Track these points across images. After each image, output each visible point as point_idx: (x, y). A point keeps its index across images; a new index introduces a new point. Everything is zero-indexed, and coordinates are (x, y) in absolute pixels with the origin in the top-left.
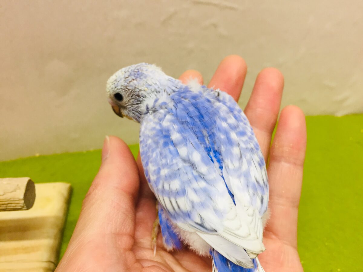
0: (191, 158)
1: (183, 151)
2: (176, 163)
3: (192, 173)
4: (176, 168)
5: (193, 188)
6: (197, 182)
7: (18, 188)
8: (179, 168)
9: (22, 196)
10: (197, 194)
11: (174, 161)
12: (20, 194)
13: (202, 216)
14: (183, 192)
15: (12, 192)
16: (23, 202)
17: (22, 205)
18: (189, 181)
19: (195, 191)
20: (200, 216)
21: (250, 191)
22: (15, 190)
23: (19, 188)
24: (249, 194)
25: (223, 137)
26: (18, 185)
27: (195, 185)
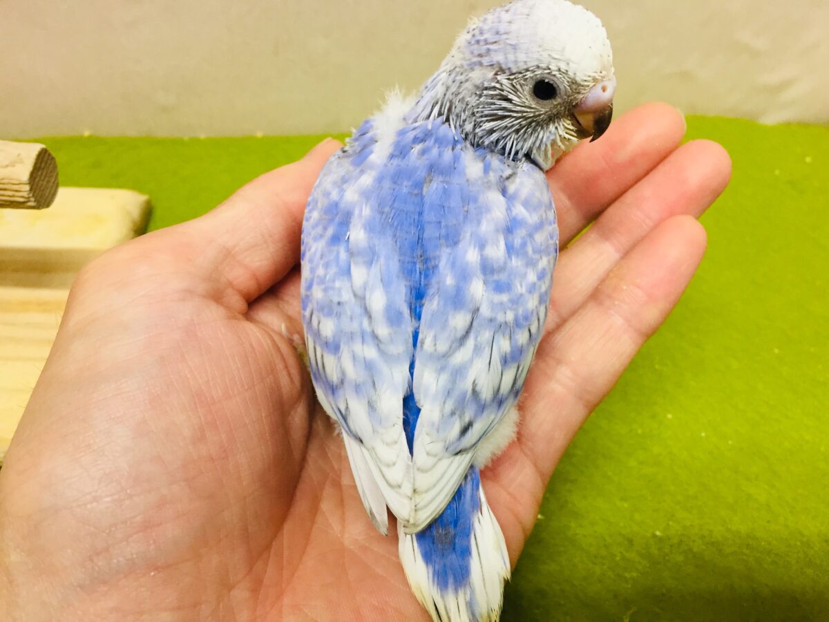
0: (367, 297)
1: (359, 274)
2: (340, 289)
3: (361, 324)
4: (336, 300)
5: (353, 351)
6: (363, 343)
7: (19, 160)
8: (340, 300)
9: (25, 177)
10: (354, 365)
11: (337, 284)
12: (23, 172)
13: (349, 406)
14: (334, 347)
15: (7, 166)
16: (27, 188)
17: (25, 194)
18: (351, 336)
19: (354, 358)
20: (347, 404)
21: (446, 406)
22: (12, 164)
23: (22, 162)
24: (442, 410)
25: (449, 281)
26: (19, 155)
27: (358, 347)
